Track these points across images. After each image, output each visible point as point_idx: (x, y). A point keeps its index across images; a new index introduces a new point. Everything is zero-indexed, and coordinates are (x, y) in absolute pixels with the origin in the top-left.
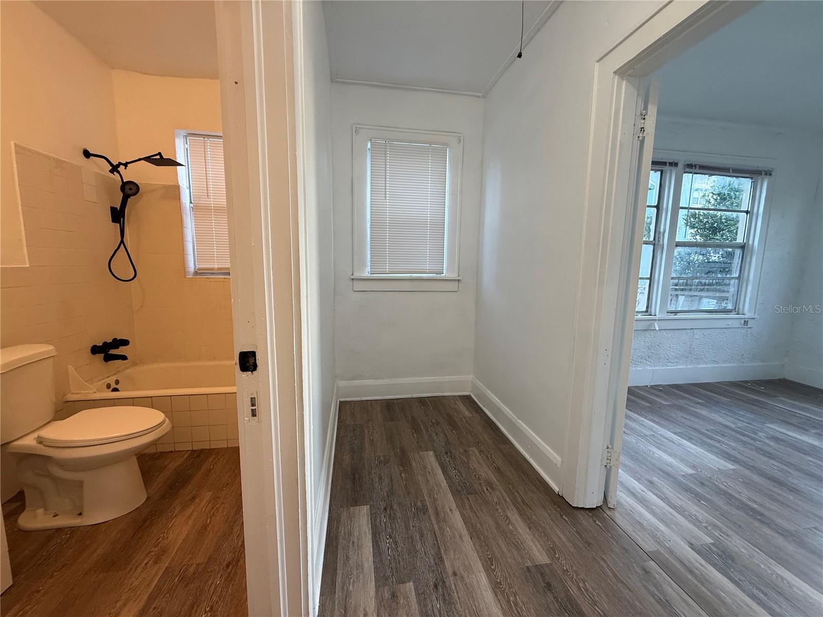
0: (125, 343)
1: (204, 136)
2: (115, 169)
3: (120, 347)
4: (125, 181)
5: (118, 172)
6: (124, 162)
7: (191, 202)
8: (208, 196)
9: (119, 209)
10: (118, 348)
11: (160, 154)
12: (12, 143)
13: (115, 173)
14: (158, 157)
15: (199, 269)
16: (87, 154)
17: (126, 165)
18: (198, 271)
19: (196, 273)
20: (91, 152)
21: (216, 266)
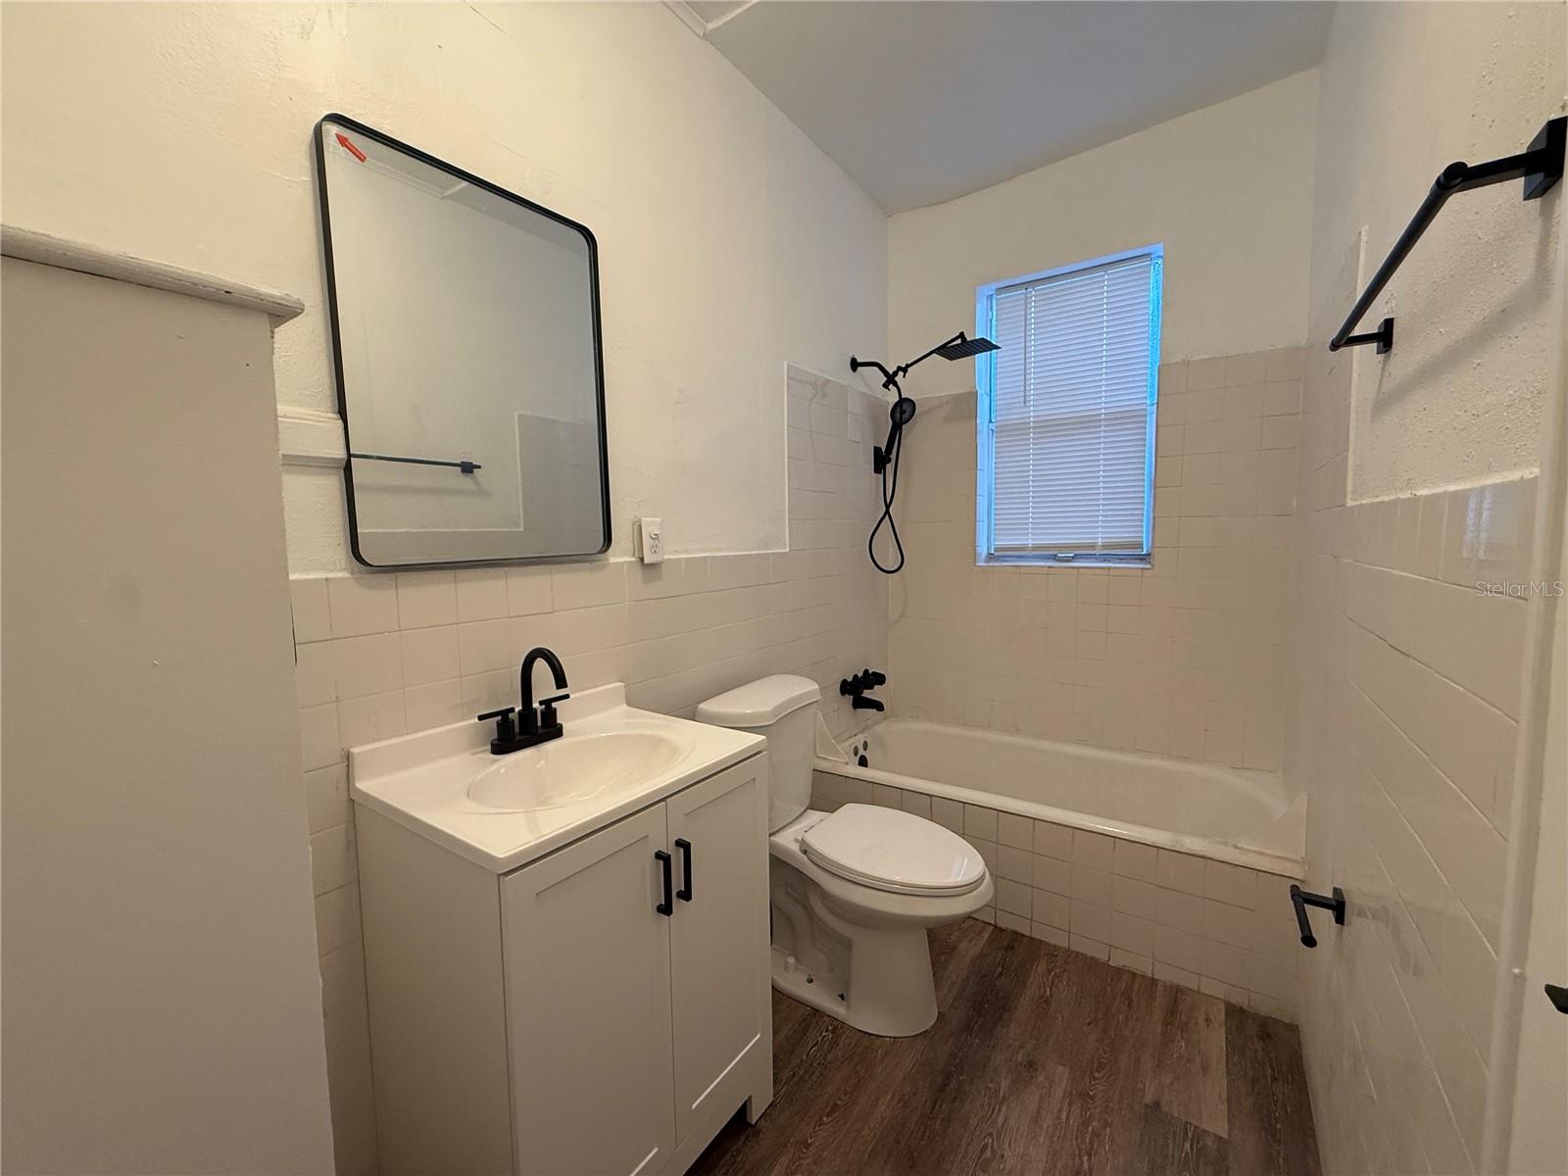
0: (880, 679)
1: (1026, 285)
2: (890, 380)
3: (876, 687)
4: (903, 396)
5: (895, 384)
6: (903, 366)
7: (990, 421)
8: (1025, 403)
9: (883, 450)
10: (872, 688)
11: (962, 335)
12: (786, 363)
13: (891, 387)
14: (959, 341)
15: (996, 550)
16: (855, 365)
17: (905, 370)
18: (996, 554)
19: (990, 557)
20: (859, 361)
21: (1030, 543)
